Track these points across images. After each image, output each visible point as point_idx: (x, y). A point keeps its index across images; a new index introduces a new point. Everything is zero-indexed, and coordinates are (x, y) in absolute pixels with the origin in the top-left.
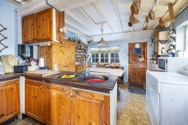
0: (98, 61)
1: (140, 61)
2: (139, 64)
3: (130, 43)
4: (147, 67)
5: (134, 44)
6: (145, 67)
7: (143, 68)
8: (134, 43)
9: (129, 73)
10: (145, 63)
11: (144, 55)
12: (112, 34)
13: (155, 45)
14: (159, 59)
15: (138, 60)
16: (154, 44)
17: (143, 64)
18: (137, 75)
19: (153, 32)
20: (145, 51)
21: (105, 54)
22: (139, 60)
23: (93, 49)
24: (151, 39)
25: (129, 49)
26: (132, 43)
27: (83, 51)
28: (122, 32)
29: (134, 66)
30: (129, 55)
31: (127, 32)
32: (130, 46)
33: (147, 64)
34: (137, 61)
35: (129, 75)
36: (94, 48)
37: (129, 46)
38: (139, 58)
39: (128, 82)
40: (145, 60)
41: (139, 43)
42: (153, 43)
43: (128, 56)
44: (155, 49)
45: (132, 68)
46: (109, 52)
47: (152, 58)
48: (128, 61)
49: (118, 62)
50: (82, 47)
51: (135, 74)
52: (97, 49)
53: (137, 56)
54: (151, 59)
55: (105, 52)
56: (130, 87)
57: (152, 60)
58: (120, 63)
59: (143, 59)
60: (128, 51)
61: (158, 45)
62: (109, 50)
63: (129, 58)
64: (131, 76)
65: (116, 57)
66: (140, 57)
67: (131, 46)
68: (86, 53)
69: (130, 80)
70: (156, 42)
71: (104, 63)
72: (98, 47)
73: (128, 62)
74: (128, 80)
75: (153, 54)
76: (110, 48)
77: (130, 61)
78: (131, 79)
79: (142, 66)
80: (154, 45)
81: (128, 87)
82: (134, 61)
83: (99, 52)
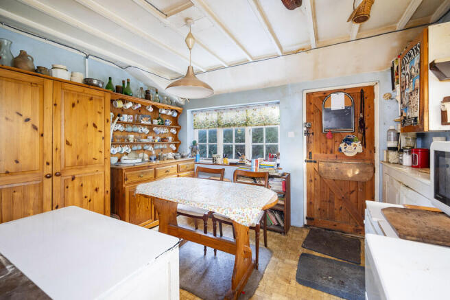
0: (216, 153)
1: (347, 154)
2: (343, 165)
3: (312, 93)
4: (374, 177)
5: (325, 96)
6: (366, 178)
7: (358, 179)
8: (325, 93)
9: (309, 194)
10: (368, 162)
11: (364, 134)
12: (247, 62)
13: (408, 91)
14: (436, 152)
15: (340, 150)
16: (402, 87)
17: (358, 166)
18: (337, 205)
19: (396, 44)
20: (366, 118)
21: (236, 131)
22: (343, 150)
23: (201, 117)
24: (390, 73)
25: (309, 113)
26: (317, 93)
27: (169, 123)
28: (280, 54)
29: (326, 171)
30: (307, 133)
31: (296, 53)
32: (312, 101)
33: (373, 165)
34: (337, 153)
35: (310, 204)
36: (204, 113)
37: (309, 103)
38: (342, 146)
39: (305, 226)
40: (367, 151)
41: (344, 90)
42: (398, 87)
43: (305, 137)
44: (405, 107)
45: (318, 178)
46: (246, 125)
47: (392, 144)
48: (305, 156)
49: (273, 157)
50: (164, 112)
51: (330, 201)
52: (214, 117)
53: (337, 138)
54: (390, 149)
55: (235, 125)
56: (306, 251)
57: (393, 154)
58: (278, 161)
59: (360, 149)
60: (305, 121)
61: (422, 89)
62: (248, 119)
63: (308, 142)
64: (318, 207)
65: (268, 141)
66: (348, 141)
67: (317, 102)
68: (177, 130)
69: (313, 219)
70: (412, 76)
71: (232, 158)
72: (216, 110)
73: (305, 158)
74: (307, 218)
75: (399, 127)
76: (250, 112)
77: (310, 153)
78: (316, 216)
79: (357, 173)
80: (402, 92)
81: (301, 251)
82: (325, 155)
83: (219, 126)
